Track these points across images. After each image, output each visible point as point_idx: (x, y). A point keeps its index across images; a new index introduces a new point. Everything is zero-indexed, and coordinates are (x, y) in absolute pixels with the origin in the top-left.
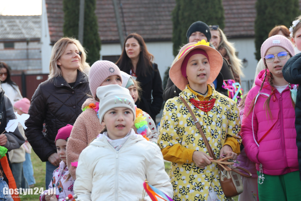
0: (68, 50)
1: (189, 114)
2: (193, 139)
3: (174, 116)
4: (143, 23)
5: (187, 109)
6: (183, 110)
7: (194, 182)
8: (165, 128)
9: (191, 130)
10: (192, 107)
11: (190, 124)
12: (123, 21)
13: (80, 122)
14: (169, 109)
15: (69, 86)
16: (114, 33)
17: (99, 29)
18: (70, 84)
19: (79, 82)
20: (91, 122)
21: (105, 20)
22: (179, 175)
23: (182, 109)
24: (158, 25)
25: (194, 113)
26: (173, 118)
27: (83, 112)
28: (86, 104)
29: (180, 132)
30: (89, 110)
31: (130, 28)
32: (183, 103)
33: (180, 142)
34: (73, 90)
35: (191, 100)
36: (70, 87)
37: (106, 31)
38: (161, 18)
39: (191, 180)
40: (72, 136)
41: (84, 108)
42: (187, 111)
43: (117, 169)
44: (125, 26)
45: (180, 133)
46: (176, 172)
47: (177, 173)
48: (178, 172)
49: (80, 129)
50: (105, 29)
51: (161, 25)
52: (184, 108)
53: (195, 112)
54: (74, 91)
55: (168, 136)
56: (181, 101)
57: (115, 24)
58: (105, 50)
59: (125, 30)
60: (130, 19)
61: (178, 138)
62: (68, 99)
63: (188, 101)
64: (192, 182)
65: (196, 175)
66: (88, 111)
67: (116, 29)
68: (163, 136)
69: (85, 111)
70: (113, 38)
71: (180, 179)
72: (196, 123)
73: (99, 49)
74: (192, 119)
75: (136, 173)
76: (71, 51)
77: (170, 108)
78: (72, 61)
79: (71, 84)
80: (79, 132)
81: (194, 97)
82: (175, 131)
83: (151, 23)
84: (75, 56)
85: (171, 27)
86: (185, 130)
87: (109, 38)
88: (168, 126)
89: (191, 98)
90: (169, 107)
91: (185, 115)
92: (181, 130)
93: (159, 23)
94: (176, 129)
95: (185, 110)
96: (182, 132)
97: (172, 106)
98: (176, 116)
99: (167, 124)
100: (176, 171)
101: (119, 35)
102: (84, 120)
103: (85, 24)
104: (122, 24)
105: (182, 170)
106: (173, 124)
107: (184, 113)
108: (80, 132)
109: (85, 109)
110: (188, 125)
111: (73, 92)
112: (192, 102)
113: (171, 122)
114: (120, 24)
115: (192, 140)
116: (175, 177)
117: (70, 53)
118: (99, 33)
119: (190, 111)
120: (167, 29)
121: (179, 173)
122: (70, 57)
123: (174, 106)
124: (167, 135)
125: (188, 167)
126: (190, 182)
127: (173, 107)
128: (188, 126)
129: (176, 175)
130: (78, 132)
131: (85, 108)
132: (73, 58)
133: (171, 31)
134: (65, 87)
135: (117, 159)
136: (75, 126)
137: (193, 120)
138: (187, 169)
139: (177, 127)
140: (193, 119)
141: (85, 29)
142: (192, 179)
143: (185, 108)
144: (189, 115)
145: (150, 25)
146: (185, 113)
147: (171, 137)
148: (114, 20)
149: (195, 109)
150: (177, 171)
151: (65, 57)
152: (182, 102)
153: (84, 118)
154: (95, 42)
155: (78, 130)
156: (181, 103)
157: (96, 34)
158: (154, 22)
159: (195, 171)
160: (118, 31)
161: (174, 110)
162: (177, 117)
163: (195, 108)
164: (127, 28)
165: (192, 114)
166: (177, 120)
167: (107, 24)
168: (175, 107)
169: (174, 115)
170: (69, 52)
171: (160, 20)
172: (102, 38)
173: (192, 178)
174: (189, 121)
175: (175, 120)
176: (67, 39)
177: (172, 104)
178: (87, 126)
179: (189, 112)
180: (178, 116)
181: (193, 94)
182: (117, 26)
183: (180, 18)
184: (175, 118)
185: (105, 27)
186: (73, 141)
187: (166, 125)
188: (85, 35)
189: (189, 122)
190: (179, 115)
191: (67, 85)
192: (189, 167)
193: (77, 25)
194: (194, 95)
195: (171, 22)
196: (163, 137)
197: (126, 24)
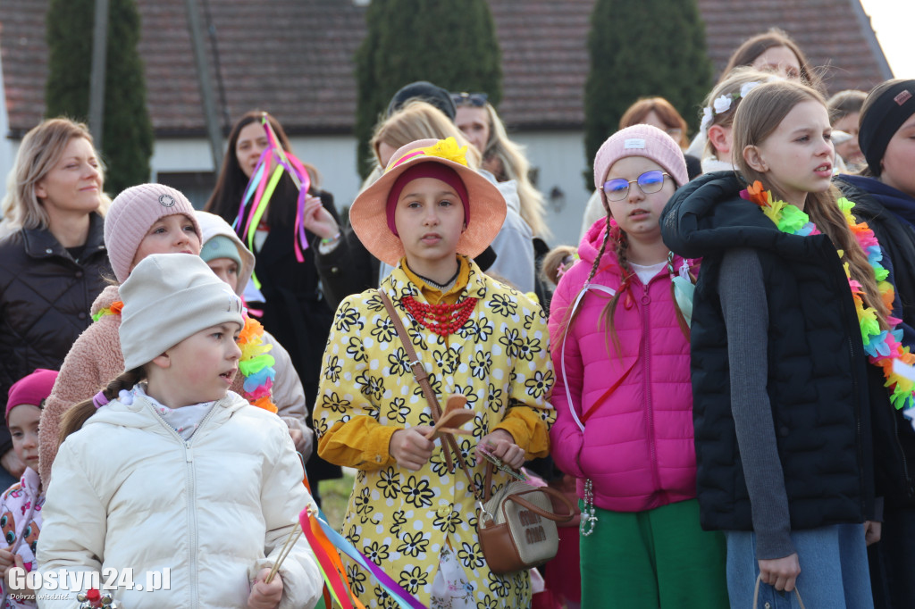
0: (68, 157)
1: (396, 340)
2: (404, 411)
3: (355, 346)
4: (274, 81)
5: (392, 325)
6: (382, 329)
7: (404, 529)
8: (332, 377)
9: (401, 386)
10: (407, 322)
11: (396, 367)
12: (218, 77)
13: (82, 354)
14: (342, 325)
15: (68, 255)
16: (190, 109)
17: (150, 96)
18: (69, 250)
19: (97, 246)
20: (113, 354)
21: (166, 71)
22: (368, 510)
23: (379, 327)
24: (315, 88)
25: (412, 338)
26: (350, 350)
27: (93, 325)
28: (101, 303)
29: (374, 390)
30: (109, 319)
31: (238, 96)
32: (384, 309)
33: (374, 413)
34: (77, 269)
35: (406, 301)
36: (71, 258)
37: (168, 103)
38: (325, 70)
39: (395, 525)
40: (58, 392)
41: (96, 313)
42: (393, 331)
43: (191, 492)
44: (221, 89)
45: (375, 393)
46: (362, 501)
47: (364, 504)
48: (366, 500)
49: (82, 375)
50: (165, 97)
51: (323, 87)
52: (386, 322)
53: (412, 336)
54: (82, 270)
55: (338, 401)
56: (379, 304)
57: (194, 84)
58: (167, 157)
59: (223, 101)
60: (238, 71)
61: (368, 404)
62: (63, 294)
63: (397, 303)
64: (398, 531)
65: (410, 512)
66: (107, 322)
67: (195, 97)
68: (326, 399)
69: (99, 322)
70: (190, 123)
71: (368, 521)
72: (414, 366)
73: (149, 153)
74: (403, 356)
75: (245, 502)
76: (77, 158)
77: (346, 321)
78: (81, 190)
79: (72, 251)
80: (79, 383)
81: (413, 293)
82: (358, 387)
83: (296, 82)
84: (88, 175)
85: (354, 94)
86: (384, 385)
87: (177, 122)
88: (337, 372)
89: (404, 295)
90: (342, 320)
91: (385, 341)
92: (375, 386)
93: (318, 82)
94: (361, 380)
95: (385, 327)
96: (377, 389)
97: (351, 316)
98: (359, 346)
99: (336, 367)
100: (361, 498)
101: (204, 114)
102: (94, 348)
103: (110, 82)
104: (215, 83)
105: (376, 495)
106: (352, 369)
107: (381, 338)
108: (82, 382)
109: (98, 315)
110: (393, 371)
111: (79, 274)
112: (407, 307)
113: (345, 361)
114: (209, 83)
115: (402, 415)
116: (358, 513)
117: (73, 166)
118: (150, 108)
119: (400, 331)
120: (341, 100)
121: (369, 504)
122: (74, 175)
123: (356, 317)
124: (335, 398)
125: (390, 488)
126: (394, 530)
127: (354, 319)
128: (391, 373)
129: (361, 507)
130: (76, 383)
131: (100, 313)
132: (82, 179)
133: (353, 107)
134: (56, 259)
135: (190, 465)
136: (69, 363)
137: (405, 359)
138: (387, 494)
139: (363, 377)
140: (406, 355)
141: (108, 97)
142: (399, 521)
143: (387, 324)
144: (397, 342)
145: (292, 89)
146: (385, 338)
147: (347, 402)
148: (193, 71)
149: (412, 327)
150: (363, 498)
151: (60, 177)
152: (382, 305)
153: (95, 342)
154: (136, 132)
155: (77, 378)
156: (377, 308)
157: (139, 111)
158: (305, 81)
159: (408, 500)
160: (202, 103)
161: (355, 329)
162: (362, 349)
163: (414, 323)
164: (229, 96)
165: (405, 339)
166: (363, 356)
167: (171, 83)
168: (360, 320)
169: (354, 341)
170: (73, 161)
171: (321, 76)
172: (156, 122)
173: (400, 518)
174: (394, 359)
175: (358, 356)
176: (64, 125)
177: (353, 312)
178: (101, 368)
179: (397, 335)
180: (366, 346)
181: (411, 285)
182: (200, 90)
183: (378, 71)
184: (357, 352)
185: (167, 90)
186: (60, 406)
187: (332, 369)
188: (108, 112)
189: (395, 364)
190: (370, 343)
191: (62, 254)
192: (393, 487)
193: (86, 85)
194: (412, 287)
195: (353, 82)
196: (326, 403)
197: (227, 83)
